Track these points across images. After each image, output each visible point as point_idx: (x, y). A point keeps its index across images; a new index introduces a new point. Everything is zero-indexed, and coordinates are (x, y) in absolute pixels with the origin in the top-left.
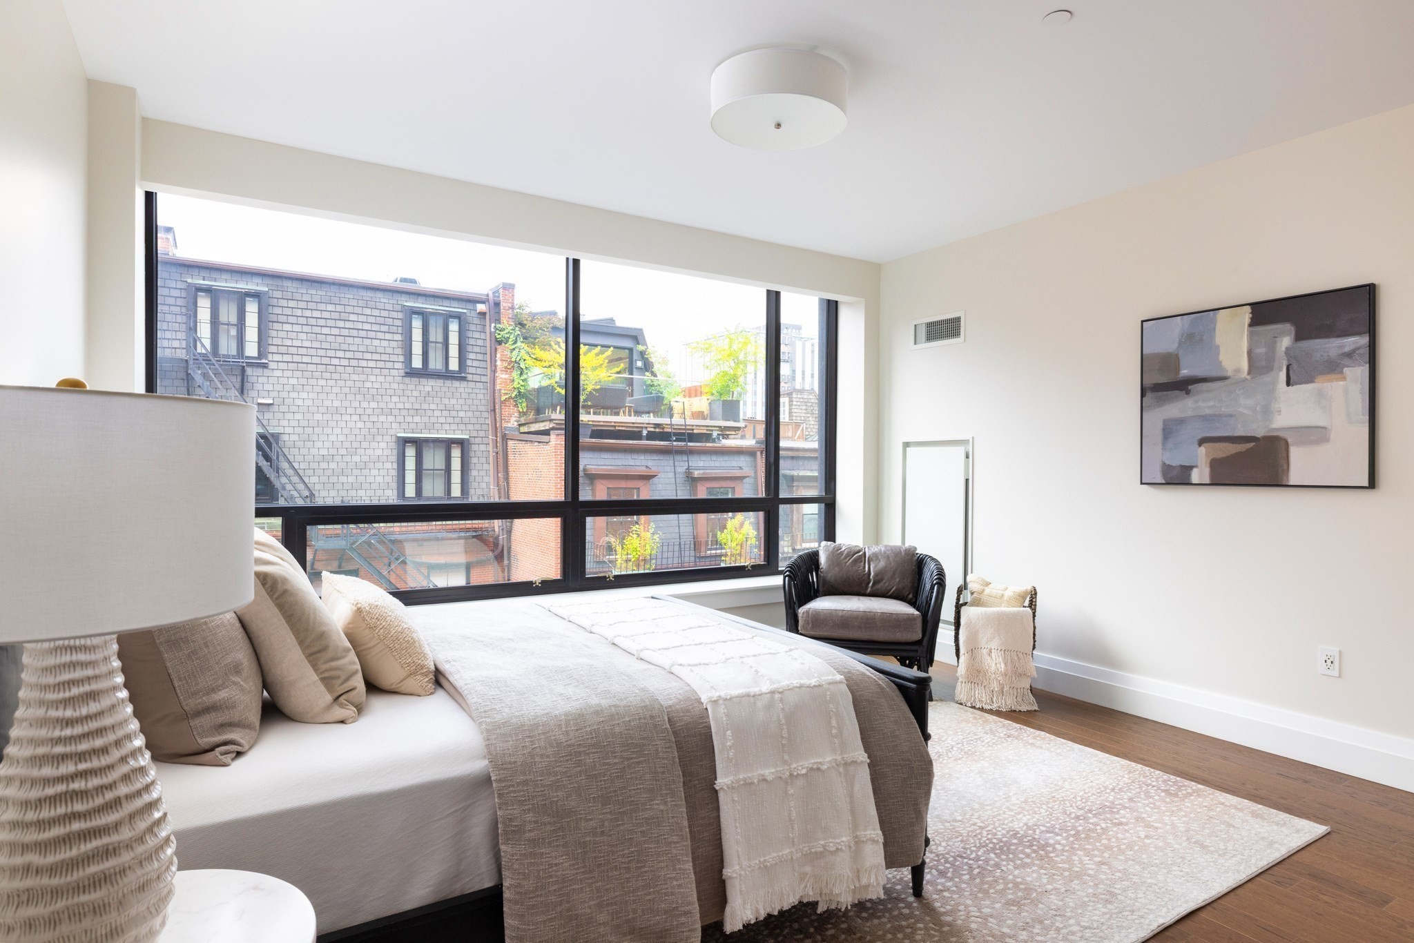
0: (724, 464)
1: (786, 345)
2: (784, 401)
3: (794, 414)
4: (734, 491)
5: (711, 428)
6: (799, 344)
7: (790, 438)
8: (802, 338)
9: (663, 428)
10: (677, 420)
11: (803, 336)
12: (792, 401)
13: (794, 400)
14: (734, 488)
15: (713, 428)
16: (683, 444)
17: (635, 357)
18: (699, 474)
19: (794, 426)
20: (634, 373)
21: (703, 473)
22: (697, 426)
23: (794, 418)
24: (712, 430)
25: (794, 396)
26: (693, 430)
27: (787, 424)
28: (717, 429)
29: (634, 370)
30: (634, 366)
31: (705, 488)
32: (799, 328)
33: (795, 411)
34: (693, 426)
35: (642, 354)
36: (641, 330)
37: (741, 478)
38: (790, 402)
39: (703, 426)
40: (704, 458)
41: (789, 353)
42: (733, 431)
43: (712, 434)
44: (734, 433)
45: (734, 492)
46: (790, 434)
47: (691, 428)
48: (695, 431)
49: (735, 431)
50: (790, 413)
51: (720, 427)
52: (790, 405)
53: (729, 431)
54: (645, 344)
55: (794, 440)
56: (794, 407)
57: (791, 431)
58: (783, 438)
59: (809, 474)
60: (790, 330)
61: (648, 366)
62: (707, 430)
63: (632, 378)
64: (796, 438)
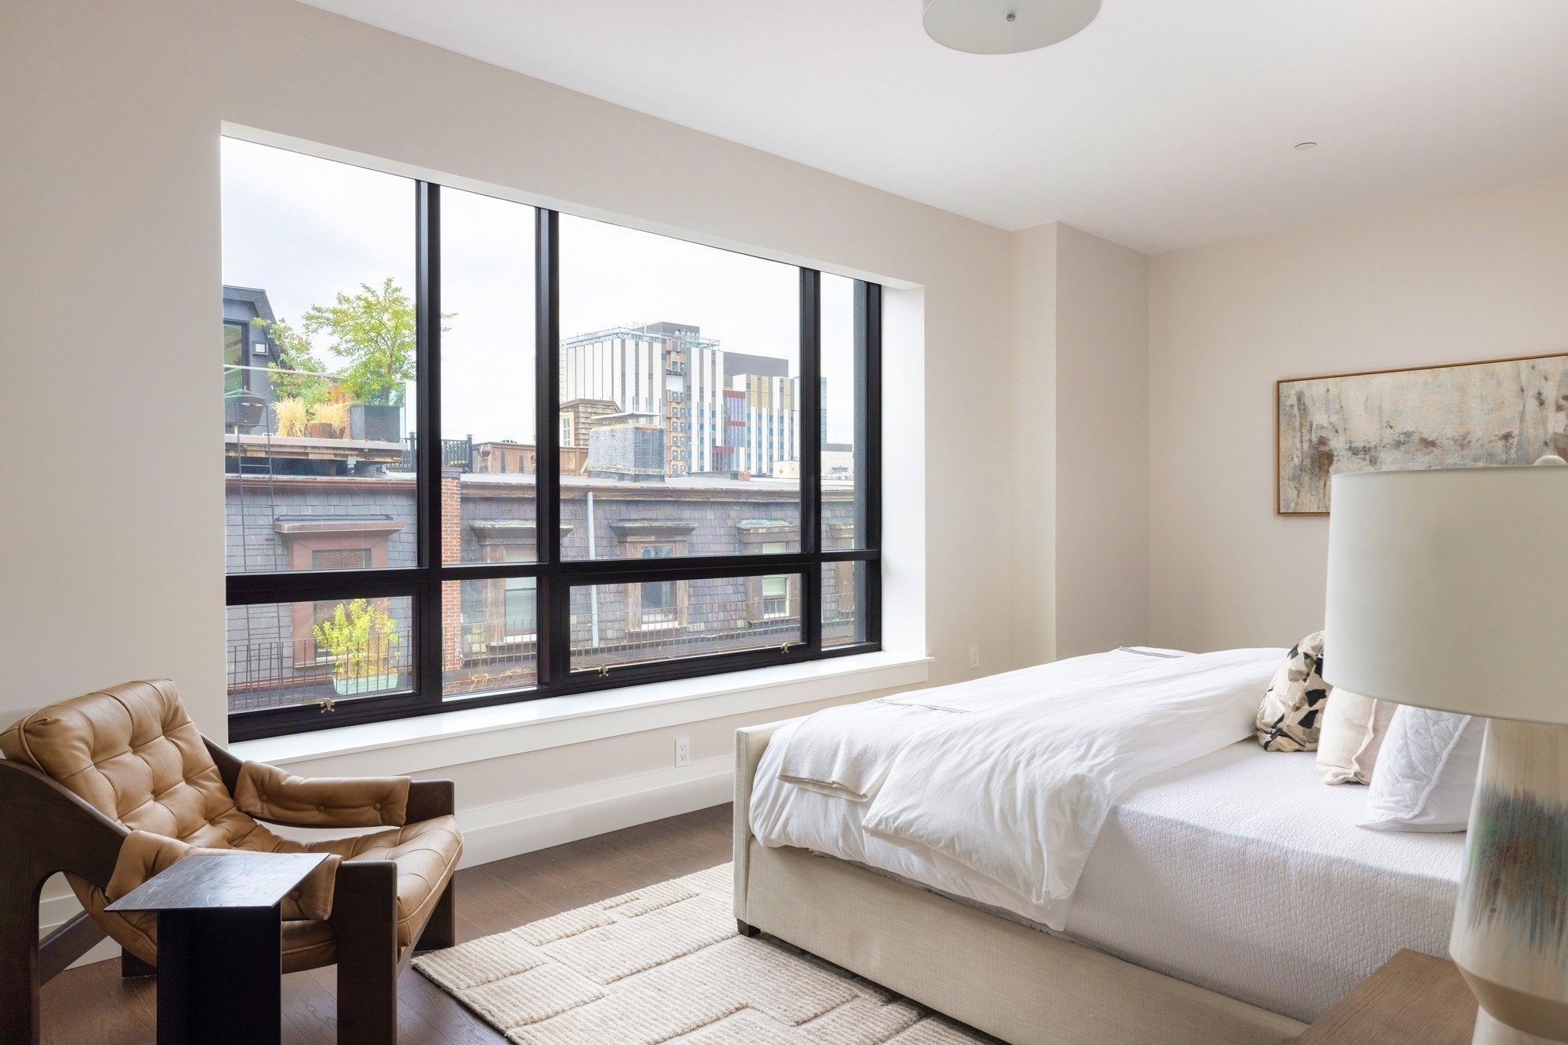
0: (352, 511)
1: (678, 352)
2: (565, 417)
3: (582, 437)
4: (370, 557)
5: (342, 452)
6: (695, 352)
7: (572, 471)
8: (700, 344)
9: (245, 451)
10: (280, 437)
11: (701, 341)
12: (578, 417)
13: (582, 415)
14: (370, 549)
15: (347, 452)
16: (267, 476)
17: (252, 337)
18: (293, 528)
19: (578, 454)
20: (251, 363)
21: (302, 527)
22: (313, 447)
23: (581, 442)
24: (347, 455)
25: (581, 409)
26: (307, 454)
27: (569, 450)
28: (356, 453)
29: (252, 358)
30: (251, 353)
31: (311, 552)
32: (695, 330)
33: (583, 431)
34: (306, 447)
35: (265, 331)
36: (262, 293)
37: (384, 535)
38: (575, 418)
39: (327, 448)
40: (311, 500)
41: (681, 363)
42: (388, 456)
43: (346, 461)
44: (389, 460)
45: (369, 559)
46: (572, 466)
47: (302, 450)
48: (311, 457)
49: (392, 457)
50: (575, 434)
51: (361, 450)
52: (576, 423)
53: (379, 456)
54: (269, 314)
55: (579, 475)
56: (581, 426)
57: (574, 460)
58: (565, 471)
59: (515, 524)
60: (683, 333)
61: (274, 354)
62: (335, 455)
63: (248, 370)
64: (582, 471)
